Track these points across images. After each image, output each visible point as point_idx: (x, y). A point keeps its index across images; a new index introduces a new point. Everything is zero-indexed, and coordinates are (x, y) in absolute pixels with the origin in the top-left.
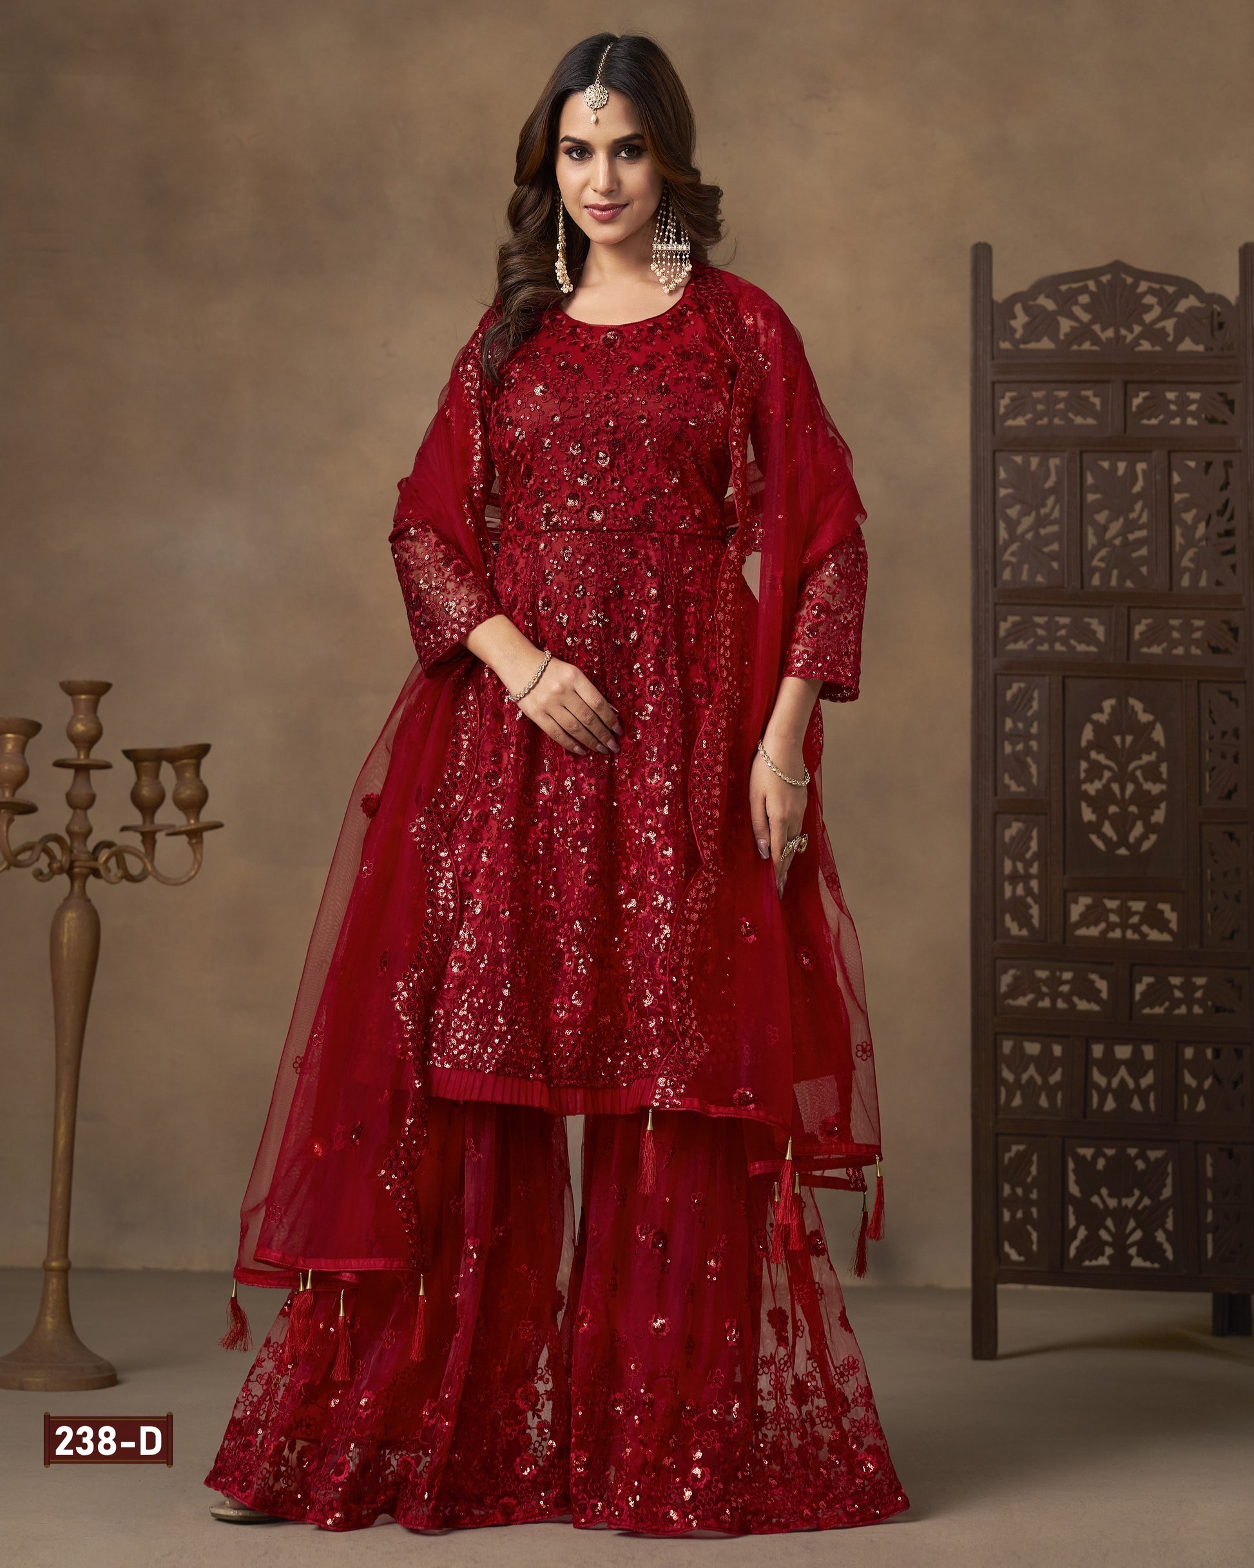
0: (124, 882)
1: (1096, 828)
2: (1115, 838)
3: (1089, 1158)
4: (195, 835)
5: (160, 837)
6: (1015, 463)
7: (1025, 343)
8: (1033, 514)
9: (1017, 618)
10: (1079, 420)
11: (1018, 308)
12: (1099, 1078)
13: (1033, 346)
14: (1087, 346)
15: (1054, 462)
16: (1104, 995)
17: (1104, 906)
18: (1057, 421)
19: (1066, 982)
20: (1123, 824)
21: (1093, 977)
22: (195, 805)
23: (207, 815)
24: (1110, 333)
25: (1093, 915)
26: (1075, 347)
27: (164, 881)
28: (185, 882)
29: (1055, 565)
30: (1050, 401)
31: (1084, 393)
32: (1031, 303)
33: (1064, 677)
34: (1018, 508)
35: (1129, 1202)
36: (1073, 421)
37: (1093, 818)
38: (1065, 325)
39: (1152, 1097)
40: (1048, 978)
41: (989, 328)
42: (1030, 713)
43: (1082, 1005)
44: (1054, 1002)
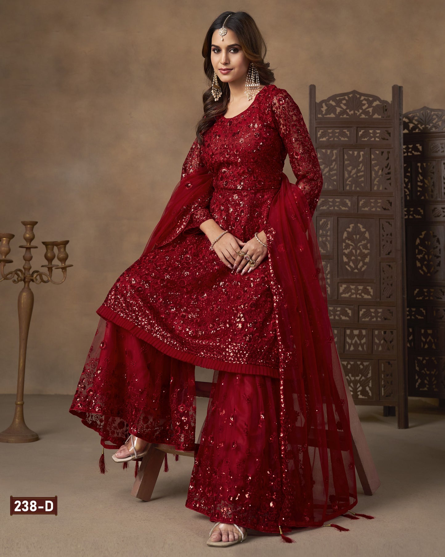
0: (42, 283)
1: (348, 264)
2: (354, 267)
3: (345, 364)
4: (64, 269)
5: (53, 268)
6: (323, 152)
7: (326, 115)
8: (328, 168)
9: (323, 199)
10: (342, 139)
11: (324, 105)
12: (349, 340)
13: (328, 116)
14: (345, 116)
15: (335, 152)
16: (350, 315)
17: (350, 287)
18: (336, 139)
19: (338, 311)
20: (356, 262)
21: (347, 309)
22: (64, 260)
23: (68, 263)
24: (352, 112)
25: (346, 291)
26: (341, 117)
27: (54, 283)
28: (61, 284)
29: (335, 183)
30: (333, 133)
31: (344, 130)
32: (328, 103)
33: (338, 218)
34: (323, 166)
35: (358, 378)
36: (341, 139)
37: (347, 260)
38: (338, 110)
39: (365, 346)
40: (332, 310)
41: (315, 111)
42: (327, 228)
43: (343, 318)
44: (335, 317)
